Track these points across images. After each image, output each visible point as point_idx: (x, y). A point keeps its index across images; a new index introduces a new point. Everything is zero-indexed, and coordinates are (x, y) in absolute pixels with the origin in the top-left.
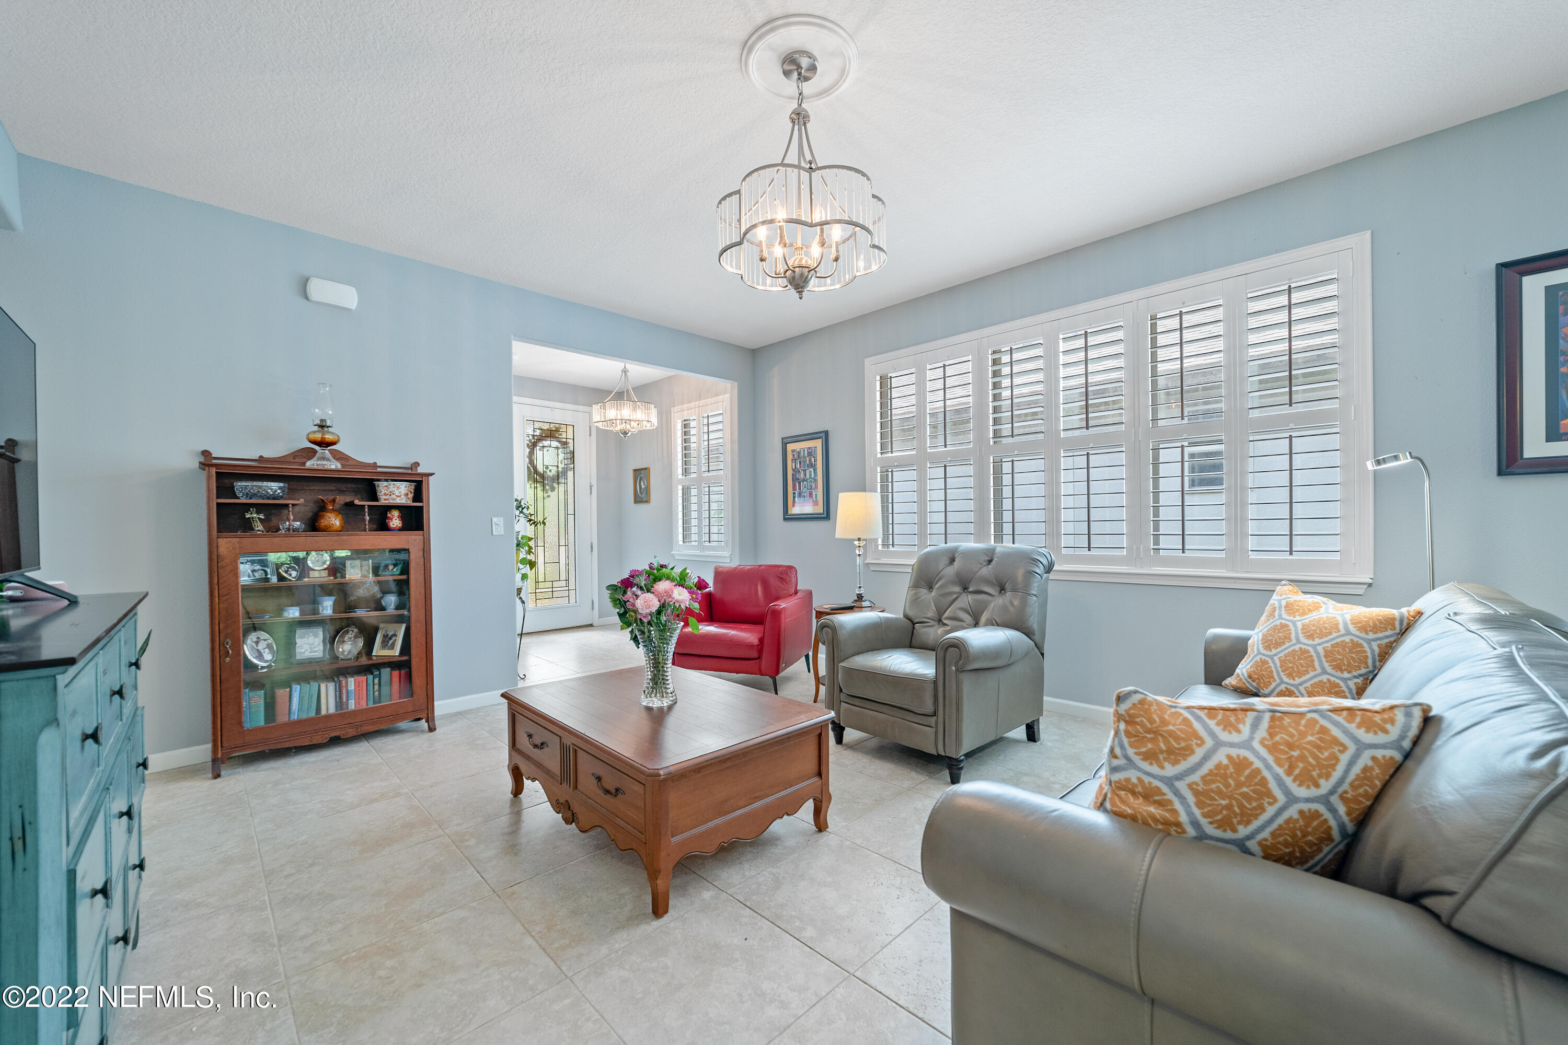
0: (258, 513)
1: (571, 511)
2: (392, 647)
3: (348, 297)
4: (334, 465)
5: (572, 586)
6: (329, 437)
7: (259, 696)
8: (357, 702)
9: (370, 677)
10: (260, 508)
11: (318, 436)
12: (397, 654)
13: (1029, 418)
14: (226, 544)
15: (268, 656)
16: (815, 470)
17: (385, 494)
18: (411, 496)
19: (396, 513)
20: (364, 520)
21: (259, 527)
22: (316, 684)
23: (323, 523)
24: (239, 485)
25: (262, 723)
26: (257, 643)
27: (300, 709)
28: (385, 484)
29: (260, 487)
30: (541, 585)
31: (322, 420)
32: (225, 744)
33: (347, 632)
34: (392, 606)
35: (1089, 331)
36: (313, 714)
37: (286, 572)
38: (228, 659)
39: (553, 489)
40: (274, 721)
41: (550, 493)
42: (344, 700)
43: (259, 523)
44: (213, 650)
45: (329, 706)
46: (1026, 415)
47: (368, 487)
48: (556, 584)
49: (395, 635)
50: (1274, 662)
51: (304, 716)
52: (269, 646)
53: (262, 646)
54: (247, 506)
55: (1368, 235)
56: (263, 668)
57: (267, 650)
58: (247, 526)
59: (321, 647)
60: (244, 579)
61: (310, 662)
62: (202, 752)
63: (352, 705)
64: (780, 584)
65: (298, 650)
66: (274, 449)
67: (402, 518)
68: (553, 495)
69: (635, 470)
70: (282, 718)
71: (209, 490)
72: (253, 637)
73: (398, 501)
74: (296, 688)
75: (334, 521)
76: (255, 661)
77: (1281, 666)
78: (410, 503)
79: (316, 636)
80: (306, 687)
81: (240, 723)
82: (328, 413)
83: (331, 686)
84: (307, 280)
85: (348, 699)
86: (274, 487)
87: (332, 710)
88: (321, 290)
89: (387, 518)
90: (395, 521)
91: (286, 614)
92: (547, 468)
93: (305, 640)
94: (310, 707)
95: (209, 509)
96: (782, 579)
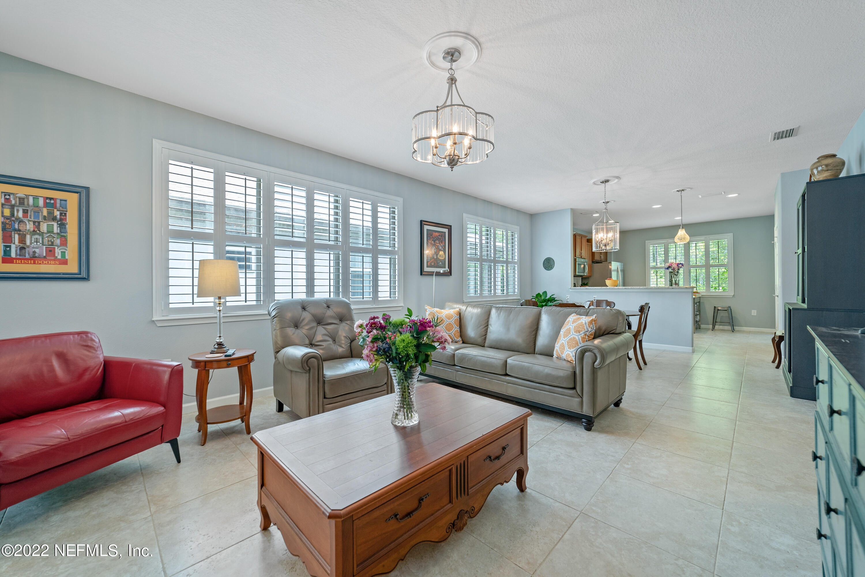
13: (285, 227)
16: (62, 225)
46: (284, 225)
50: (443, 328)
64: (87, 353)
77: (446, 329)
96: (88, 347)
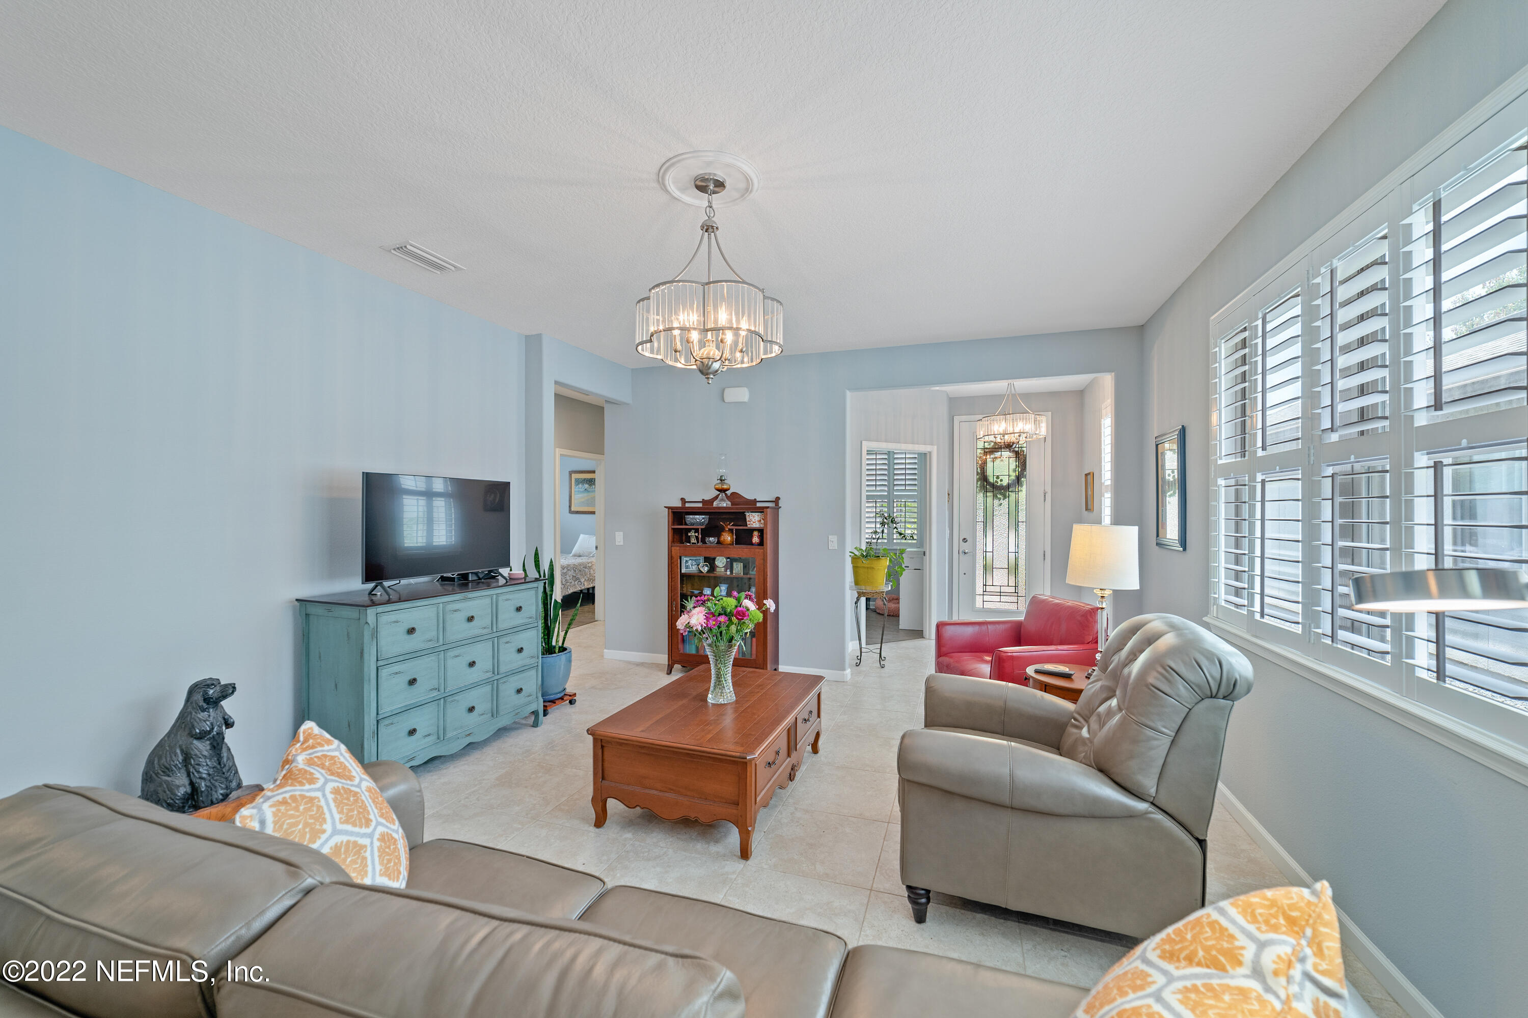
0: (694, 532)
1: (1022, 518)
3: (744, 395)
4: (727, 504)
5: (1022, 592)
6: (725, 487)
10: (695, 530)
11: (720, 487)
14: (677, 549)
17: (750, 521)
19: (755, 533)
20: (739, 538)
21: (694, 540)
23: (723, 538)
24: (690, 518)
25: (693, 651)
28: (750, 514)
29: (695, 518)
30: (988, 588)
31: (723, 476)
32: (673, 658)
37: (703, 567)
38: (674, 613)
39: (1005, 497)
41: (1002, 501)
43: (694, 538)
44: (668, 606)
47: (739, 517)
54: (690, 530)
58: (688, 540)
60: (684, 570)
67: (759, 537)
68: (1005, 502)
69: (1086, 475)
71: (670, 521)
73: (755, 526)
75: (728, 538)
78: (761, 526)
81: (679, 649)
82: (725, 471)
84: (724, 389)
88: (729, 395)
89: (750, 536)
90: (755, 538)
91: (704, 591)
92: (998, 477)
95: (670, 531)
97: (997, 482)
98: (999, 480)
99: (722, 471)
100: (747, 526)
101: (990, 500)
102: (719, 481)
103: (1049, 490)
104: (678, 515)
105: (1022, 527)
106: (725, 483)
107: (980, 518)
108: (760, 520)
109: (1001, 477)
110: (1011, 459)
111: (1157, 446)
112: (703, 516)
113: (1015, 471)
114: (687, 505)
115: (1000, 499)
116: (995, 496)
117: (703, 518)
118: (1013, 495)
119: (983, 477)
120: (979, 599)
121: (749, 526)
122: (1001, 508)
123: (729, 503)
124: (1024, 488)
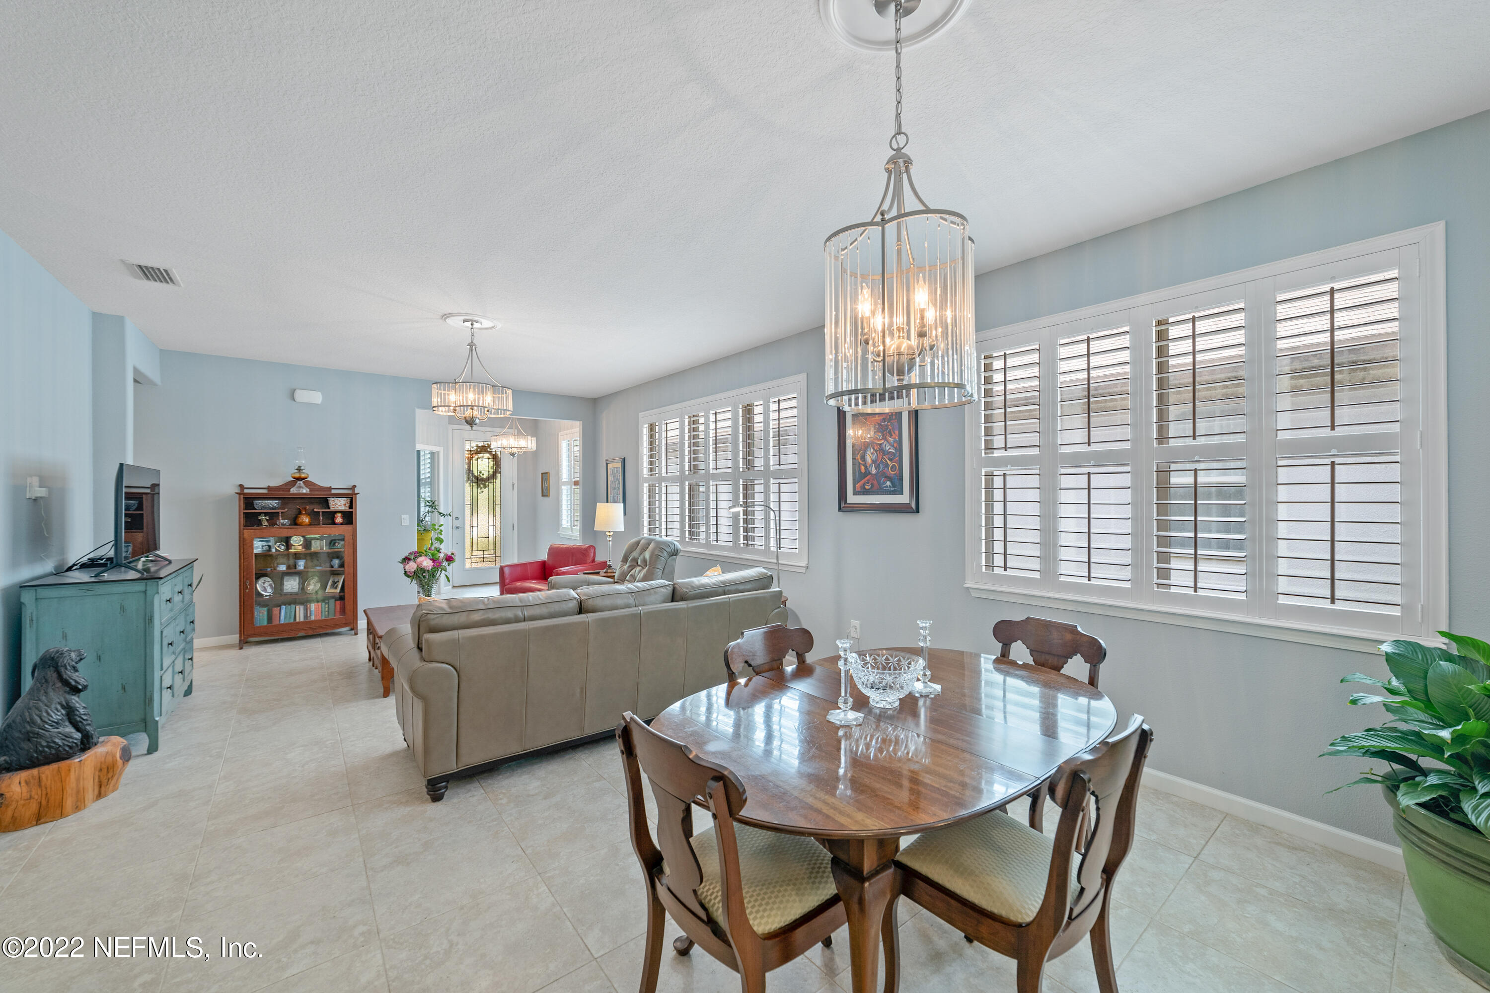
0: (265, 516)
1: (498, 501)
2: (336, 588)
3: (316, 397)
4: (305, 490)
5: (498, 554)
6: (303, 476)
7: (264, 610)
8: (316, 616)
9: (324, 604)
10: (266, 514)
11: (297, 475)
12: (338, 592)
14: (248, 533)
15: (269, 590)
16: (619, 483)
17: (333, 505)
18: (348, 505)
19: (339, 515)
20: (320, 520)
21: (265, 523)
22: (294, 606)
23: (300, 520)
24: (258, 503)
25: (265, 623)
26: (264, 583)
27: (285, 617)
28: (333, 499)
29: (266, 503)
30: (475, 553)
31: (300, 467)
32: (245, 633)
33: (313, 579)
34: (337, 566)
35: (717, 411)
36: (292, 621)
37: (278, 547)
38: (247, 591)
39: (485, 487)
40: (271, 623)
41: (483, 489)
42: (309, 615)
43: (266, 521)
44: (240, 586)
45: (300, 617)
47: (325, 501)
48: (486, 553)
49: (338, 582)
51: (287, 622)
52: (270, 585)
53: (266, 585)
54: (260, 514)
55: (805, 375)
56: (266, 596)
57: (269, 587)
58: (259, 523)
59: (297, 587)
60: (256, 551)
61: (291, 594)
62: (235, 638)
63: (313, 618)
65: (285, 588)
66: (276, 482)
67: (343, 517)
68: (486, 491)
69: (542, 474)
70: (275, 622)
71: (240, 506)
72: (261, 580)
73: (340, 509)
74: (283, 607)
75: (306, 519)
76: (263, 593)
78: (347, 509)
79: (295, 580)
80: (289, 607)
81: (253, 623)
82: (302, 462)
83: (302, 607)
84: (295, 390)
85: (310, 615)
86: (274, 503)
87: (302, 619)
88: (303, 396)
89: (334, 517)
90: (339, 519)
91: (278, 569)
92: (480, 472)
93: (289, 583)
94: (290, 618)
95: (240, 515)
97: (480, 475)
98: (481, 475)
99: (298, 463)
100: (329, 508)
101: (475, 489)
102: (296, 471)
103: (516, 482)
104: (248, 500)
105: (498, 508)
106: (302, 472)
107: (468, 501)
108: (345, 505)
109: (483, 472)
110: (490, 460)
111: (607, 464)
112: (277, 501)
113: (492, 468)
114: (246, 491)
115: (481, 488)
116: (478, 486)
117: (276, 503)
118: (491, 486)
119: (469, 471)
120: (468, 562)
121: (331, 509)
122: (484, 495)
123: (308, 490)
124: (498, 481)
